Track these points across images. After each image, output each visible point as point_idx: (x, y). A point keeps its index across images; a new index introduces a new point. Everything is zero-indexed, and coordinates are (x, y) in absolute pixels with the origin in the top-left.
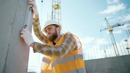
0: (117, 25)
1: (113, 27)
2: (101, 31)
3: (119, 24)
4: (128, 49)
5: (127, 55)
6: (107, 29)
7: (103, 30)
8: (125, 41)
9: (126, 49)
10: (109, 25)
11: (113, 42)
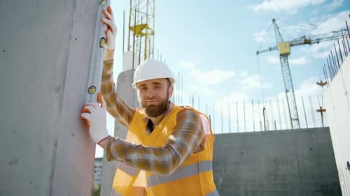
0: (303, 42)
1: (291, 45)
2: (258, 53)
3: (307, 38)
4: (321, 111)
5: (317, 129)
6: (275, 48)
7: (263, 51)
8: (318, 83)
9: (318, 111)
10: (282, 40)
11: (287, 85)
